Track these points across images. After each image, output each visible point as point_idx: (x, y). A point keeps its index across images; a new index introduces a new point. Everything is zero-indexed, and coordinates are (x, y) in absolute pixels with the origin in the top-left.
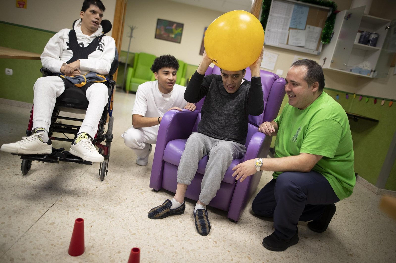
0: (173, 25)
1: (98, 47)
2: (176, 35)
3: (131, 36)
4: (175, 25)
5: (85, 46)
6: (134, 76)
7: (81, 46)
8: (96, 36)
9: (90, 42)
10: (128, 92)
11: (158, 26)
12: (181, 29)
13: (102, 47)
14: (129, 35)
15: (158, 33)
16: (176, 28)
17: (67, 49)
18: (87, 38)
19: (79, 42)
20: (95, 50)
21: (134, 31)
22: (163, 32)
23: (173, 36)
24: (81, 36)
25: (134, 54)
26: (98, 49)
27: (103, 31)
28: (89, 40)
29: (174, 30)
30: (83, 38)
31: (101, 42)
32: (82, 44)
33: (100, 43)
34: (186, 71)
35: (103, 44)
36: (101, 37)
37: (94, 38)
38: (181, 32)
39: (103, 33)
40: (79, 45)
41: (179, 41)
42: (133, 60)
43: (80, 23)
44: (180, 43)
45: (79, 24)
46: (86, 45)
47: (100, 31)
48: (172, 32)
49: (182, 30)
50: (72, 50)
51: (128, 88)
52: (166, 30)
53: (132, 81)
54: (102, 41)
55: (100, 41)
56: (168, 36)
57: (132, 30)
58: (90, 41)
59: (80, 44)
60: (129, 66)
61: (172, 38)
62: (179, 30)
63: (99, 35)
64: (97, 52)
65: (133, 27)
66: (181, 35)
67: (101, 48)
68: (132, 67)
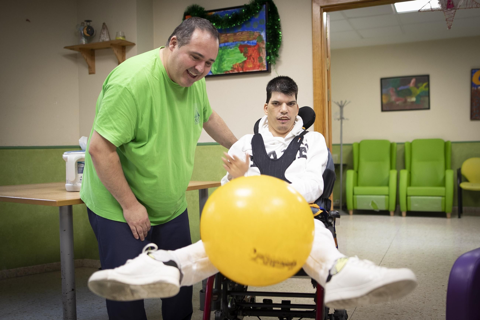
0: (410, 82)
1: (299, 152)
2: (418, 97)
3: (342, 118)
4: (413, 81)
5: (278, 157)
6: (357, 183)
7: (272, 157)
8: (294, 136)
9: (286, 148)
10: (351, 212)
11: (384, 90)
12: (425, 84)
13: (306, 152)
14: (339, 116)
15: (385, 101)
16: (416, 86)
17: (252, 166)
18: (281, 142)
19: (268, 151)
20: (295, 159)
21: (345, 109)
22: (393, 98)
23: (414, 99)
24: (271, 141)
25: (351, 145)
26: (299, 156)
27: (303, 126)
28: (283, 145)
29: (414, 90)
30: (274, 144)
31: (303, 144)
32: (274, 153)
33: (302, 146)
34: (452, 154)
35: (306, 147)
36: (301, 136)
37: (291, 140)
38: (427, 89)
39: (304, 128)
40: (268, 157)
41: (427, 106)
42: (351, 155)
43: (265, 121)
44: (429, 108)
45: (265, 123)
46: (279, 155)
47: (298, 127)
48: (409, 93)
49: (428, 86)
50: (257, 167)
51: (350, 206)
52: (398, 93)
53: (355, 193)
54: (304, 142)
55: (301, 142)
56: (406, 101)
57: (341, 107)
58: (285, 146)
59: (270, 154)
60: (346, 167)
61: (412, 103)
62: (423, 87)
63: (298, 133)
64: (298, 162)
65: (341, 102)
66: (428, 94)
67: (304, 153)
68: (352, 168)
